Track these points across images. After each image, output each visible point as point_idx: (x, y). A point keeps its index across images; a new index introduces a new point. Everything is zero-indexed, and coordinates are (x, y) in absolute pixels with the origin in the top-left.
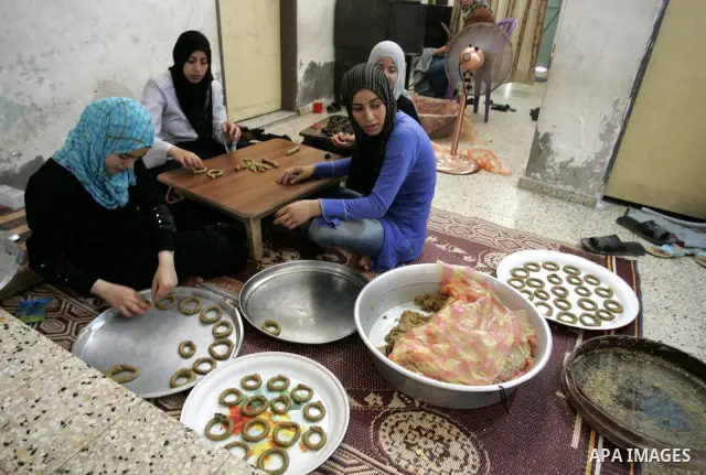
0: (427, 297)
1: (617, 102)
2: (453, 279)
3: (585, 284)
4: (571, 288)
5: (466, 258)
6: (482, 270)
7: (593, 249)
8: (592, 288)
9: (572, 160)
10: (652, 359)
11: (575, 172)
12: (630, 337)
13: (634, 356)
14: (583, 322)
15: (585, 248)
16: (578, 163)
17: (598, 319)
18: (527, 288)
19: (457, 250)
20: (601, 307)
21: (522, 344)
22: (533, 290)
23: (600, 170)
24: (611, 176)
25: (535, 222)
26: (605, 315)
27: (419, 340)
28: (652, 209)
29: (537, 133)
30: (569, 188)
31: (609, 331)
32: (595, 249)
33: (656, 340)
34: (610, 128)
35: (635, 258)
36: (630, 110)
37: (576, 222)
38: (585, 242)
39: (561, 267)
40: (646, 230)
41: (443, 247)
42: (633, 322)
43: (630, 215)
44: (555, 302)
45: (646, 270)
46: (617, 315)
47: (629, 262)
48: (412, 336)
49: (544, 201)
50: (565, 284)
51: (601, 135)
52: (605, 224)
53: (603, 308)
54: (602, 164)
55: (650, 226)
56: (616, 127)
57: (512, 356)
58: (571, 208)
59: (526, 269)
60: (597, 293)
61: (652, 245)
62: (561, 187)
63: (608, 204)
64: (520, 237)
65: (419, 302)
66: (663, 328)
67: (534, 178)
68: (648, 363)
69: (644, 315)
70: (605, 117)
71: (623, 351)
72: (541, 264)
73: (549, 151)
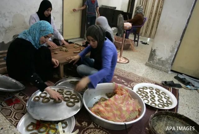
0: (110, 94)
1: (176, 41)
2: (118, 88)
3: (161, 95)
4: (156, 95)
5: (125, 83)
6: (129, 87)
7: (165, 85)
8: (163, 96)
9: (162, 58)
10: (180, 120)
11: (163, 61)
12: (172, 112)
13: (174, 119)
14: (158, 106)
15: (163, 84)
16: (163, 59)
17: (163, 106)
18: (142, 94)
19: (123, 81)
20: (165, 102)
21: (136, 111)
22: (144, 95)
23: (170, 62)
24: (173, 64)
25: (149, 75)
26: (166, 105)
27: (102, 106)
28: (185, 75)
29: (152, 49)
30: (161, 66)
31: (167, 110)
32: (166, 85)
33: (182, 114)
34: (174, 49)
35: (178, 89)
36: (180, 44)
37: (161, 77)
38: (163, 82)
39: (154, 89)
40: (183, 81)
41: (119, 80)
42: (175, 108)
43: (178, 76)
44: (150, 99)
45: (181, 93)
46: (170, 105)
47: (176, 90)
48: (100, 104)
49: (152, 70)
50: (155, 94)
51: (171, 51)
52: (170, 78)
53: (166, 103)
54: (171, 60)
55: (184, 80)
56: (175, 49)
57: (132, 114)
58: (161, 72)
59: (143, 89)
60: (164, 98)
61: (184, 85)
62: (158, 66)
63: (172, 72)
64: (143, 79)
65: (107, 95)
66: (184, 111)
67: (150, 63)
68: (178, 121)
69: (179, 106)
70: (172, 46)
71: (170, 117)
72: (148, 87)
73: (155, 55)
